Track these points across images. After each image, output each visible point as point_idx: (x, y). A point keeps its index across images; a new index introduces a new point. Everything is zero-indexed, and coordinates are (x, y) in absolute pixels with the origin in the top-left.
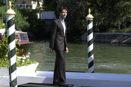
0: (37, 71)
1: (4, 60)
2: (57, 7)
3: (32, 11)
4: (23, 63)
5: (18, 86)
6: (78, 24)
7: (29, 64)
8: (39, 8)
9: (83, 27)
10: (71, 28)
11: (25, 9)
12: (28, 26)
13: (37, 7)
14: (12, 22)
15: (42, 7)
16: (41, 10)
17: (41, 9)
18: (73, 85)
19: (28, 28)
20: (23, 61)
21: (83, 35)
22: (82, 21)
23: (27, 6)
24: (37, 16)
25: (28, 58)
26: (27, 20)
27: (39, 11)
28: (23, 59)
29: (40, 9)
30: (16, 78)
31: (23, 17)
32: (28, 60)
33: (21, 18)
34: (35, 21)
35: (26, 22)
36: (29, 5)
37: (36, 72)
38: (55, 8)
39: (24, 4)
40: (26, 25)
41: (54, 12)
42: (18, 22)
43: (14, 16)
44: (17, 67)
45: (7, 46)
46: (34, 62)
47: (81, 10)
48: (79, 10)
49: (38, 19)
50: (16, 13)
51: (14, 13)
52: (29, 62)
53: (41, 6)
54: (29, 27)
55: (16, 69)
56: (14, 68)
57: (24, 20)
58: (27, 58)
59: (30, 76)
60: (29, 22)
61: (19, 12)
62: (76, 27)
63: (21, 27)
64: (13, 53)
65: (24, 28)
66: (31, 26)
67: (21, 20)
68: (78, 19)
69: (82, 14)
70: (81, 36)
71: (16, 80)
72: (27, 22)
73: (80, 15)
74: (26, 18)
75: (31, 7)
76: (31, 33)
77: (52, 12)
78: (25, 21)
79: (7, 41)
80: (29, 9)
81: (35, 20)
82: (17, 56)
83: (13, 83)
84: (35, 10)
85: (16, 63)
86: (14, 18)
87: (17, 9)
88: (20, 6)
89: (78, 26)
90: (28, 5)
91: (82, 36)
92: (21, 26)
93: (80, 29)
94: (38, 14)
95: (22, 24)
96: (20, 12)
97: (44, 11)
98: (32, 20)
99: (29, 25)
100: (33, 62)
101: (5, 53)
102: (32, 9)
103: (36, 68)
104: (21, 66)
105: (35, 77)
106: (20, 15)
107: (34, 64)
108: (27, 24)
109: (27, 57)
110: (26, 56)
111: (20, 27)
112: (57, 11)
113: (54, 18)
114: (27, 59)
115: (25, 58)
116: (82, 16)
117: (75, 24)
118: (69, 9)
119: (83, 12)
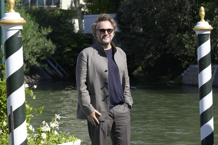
2: (122, 2)
3: (61, 14)
4: (42, 142)
6: (174, 45)
7: (58, 142)
8: (78, 6)
9: (185, 51)
10: (155, 55)
11: (45, 10)
12: (50, 51)
13: (72, 3)
14: (17, 42)
15: (84, 3)
16: (83, 12)
17: (82, 10)
19: (53, 55)
20: (44, 136)
21: (185, 72)
22: (183, 37)
23: (49, 2)
24: (72, 25)
25: (55, 129)
26: (48, 37)
27: (78, 13)
28: (42, 132)
29: (80, 8)
31: (39, 28)
32: (56, 133)
33: (35, 32)
34: (67, 39)
35: (46, 40)
36: (55, 0)
38: (118, 6)
40: (46, 49)
41: (114, 15)
42: (28, 40)
43: (21, 28)
45: (3, 101)
46: (70, 137)
47: (180, 9)
48: (175, 9)
49: (76, 32)
50: (25, 21)
51: (21, 20)
52: (56, 139)
53: (81, 2)
54: (53, 52)
57: (41, 36)
58: (51, 128)
60: (54, 42)
61: (28, 16)
62: (167, 52)
63: (36, 53)
64: (20, 116)
65: (42, 56)
66: (58, 49)
67: (34, 36)
68: (173, 32)
69: (182, 20)
70: (180, 74)
72: (50, 41)
73: (177, 21)
74: (45, 32)
75: (58, 3)
76: (59, 68)
78: (45, 38)
79: (4, 88)
80: (53, 10)
81: (67, 36)
82: (28, 124)
84: (68, 10)
85: (26, 141)
86: (20, 34)
87: (26, 8)
89: (173, 50)
91: (183, 74)
92: (35, 51)
93: (178, 57)
94: (76, 21)
95: (37, 45)
96: (32, 16)
97: (89, 12)
98: (60, 37)
99: (54, 47)
100: (67, 137)
102: (61, 10)
106: (32, 23)
107: (69, 144)
108: (50, 45)
109: (53, 125)
110: (49, 125)
111: (32, 52)
112: (122, 13)
114: (51, 130)
115: (48, 129)
116: (183, 24)
117: (165, 43)
118: (151, 7)
119: (185, 15)
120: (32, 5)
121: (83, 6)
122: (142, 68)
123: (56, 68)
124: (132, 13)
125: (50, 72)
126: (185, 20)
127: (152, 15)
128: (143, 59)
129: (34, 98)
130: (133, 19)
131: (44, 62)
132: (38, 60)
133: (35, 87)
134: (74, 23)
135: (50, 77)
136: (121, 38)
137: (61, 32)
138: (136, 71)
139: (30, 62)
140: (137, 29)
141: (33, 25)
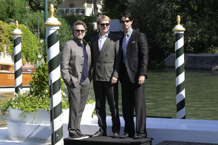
0: (95, 116)
1: (43, 98)
3: (86, 19)
5: (64, 140)
8: (96, 14)
9: (167, 45)
11: (75, 16)
13: (93, 12)
14: (56, 37)
15: (101, 12)
18: (152, 139)
21: (167, 58)
22: (166, 35)
23: (77, 11)
29: (98, 15)
30: (62, 126)
33: (68, 31)
36: (81, 10)
37: (92, 117)
39: (72, 8)
42: (64, 36)
43: (58, 28)
44: (63, 110)
45: (46, 76)
46: (90, 101)
47: (164, 16)
48: (161, 17)
50: (61, 24)
51: (58, 23)
53: (99, 11)
55: (61, 112)
56: (58, 110)
61: (64, 20)
64: (57, 86)
67: (68, 33)
68: (159, 32)
69: (165, 24)
70: (163, 60)
71: (62, 131)
73: (162, 25)
75: (84, 12)
79: (47, 68)
80: (80, 16)
82: (62, 92)
83: (57, 135)
84: (90, 16)
85: (61, 103)
86: (58, 32)
87: (62, 15)
88: (66, 10)
89: (159, 44)
90: (79, 9)
91: (165, 60)
93: (162, 48)
94: (96, 24)
96: (66, 21)
100: (88, 100)
101: (43, 87)
102: (86, 16)
103: (93, 111)
105: (91, 126)
106: (66, 25)
107: (89, 105)
113: (121, 30)
116: (166, 27)
117: (154, 39)
118: (145, 15)
119: (167, 21)
120: (66, 13)
121: (100, 14)
126: (167, 24)
127: (146, 21)
134: (94, 25)
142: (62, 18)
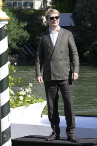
0: (43, 116)
2: (76, 5)
3: (34, 13)
4: (20, 102)
5: (12, 141)
7: (31, 103)
8: (46, 7)
11: (23, 10)
12: (26, 38)
13: (41, 5)
14: (4, 33)
15: (50, 6)
19: (27, 41)
20: (21, 98)
23: (25, 4)
24: (41, 21)
25: (29, 93)
26: (25, 28)
28: (20, 95)
29: (47, 9)
30: (10, 127)
31: (19, 22)
32: (29, 96)
33: (15, 25)
34: (38, 30)
35: (23, 31)
36: (29, 3)
37: (41, 116)
38: (73, 8)
39: (20, 1)
40: (23, 37)
41: (71, 14)
42: (11, 31)
43: (7, 23)
44: (10, 109)
46: (39, 99)
50: (9, 18)
51: (7, 17)
52: (30, 101)
53: (48, 4)
54: (28, 39)
55: (9, 111)
56: (5, 110)
57: (20, 28)
58: (26, 92)
59: (32, 124)
60: (29, 32)
61: (11, 14)
63: (16, 40)
64: (5, 84)
65: (20, 42)
66: (31, 37)
67: (15, 27)
71: (10, 131)
72: (26, 31)
74: (23, 25)
75: (32, 5)
76: (31, 50)
77: (68, 14)
78: (22, 29)
80: (28, 10)
81: (38, 28)
82: (10, 90)
83: (5, 136)
84: (39, 10)
85: (9, 101)
86: (6, 27)
87: (9, 8)
88: (13, 3)
90: (27, 3)
92: (16, 38)
95: (17, 34)
96: (14, 14)
98: (33, 29)
99: (29, 35)
100: (37, 99)
102: (34, 10)
103: (42, 110)
104: (17, 106)
105: (40, 126)
107: (39, 104)
108: (26, 34)
109: (27, 91)
111: (13, 39)
112: (76, 13)
113: (71, 25)
114: (26, 94)
115: (24, 93)
120: (14, 6)
121: (49, 7)
122: (90, 51)
123: (30, 51)
124: (83, 13)
125: (26, 53)
128: (91, 45)
129: (15, 72)
130: (84, 17)
131: (21, 46)
132: (17, 44)
133: (16, 64)
134: (43, 19)
135: (25, 56)
136: (76, 30)
137: (34, 25)
138: (85, 53)
139: (12, 46)
140: (86, 24)
141: (14, 20)
142: (10, 11)
